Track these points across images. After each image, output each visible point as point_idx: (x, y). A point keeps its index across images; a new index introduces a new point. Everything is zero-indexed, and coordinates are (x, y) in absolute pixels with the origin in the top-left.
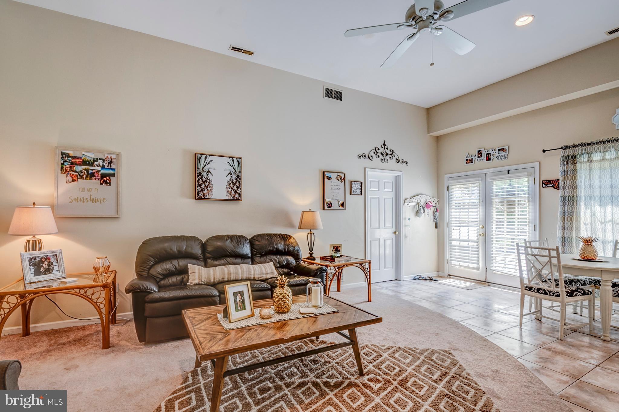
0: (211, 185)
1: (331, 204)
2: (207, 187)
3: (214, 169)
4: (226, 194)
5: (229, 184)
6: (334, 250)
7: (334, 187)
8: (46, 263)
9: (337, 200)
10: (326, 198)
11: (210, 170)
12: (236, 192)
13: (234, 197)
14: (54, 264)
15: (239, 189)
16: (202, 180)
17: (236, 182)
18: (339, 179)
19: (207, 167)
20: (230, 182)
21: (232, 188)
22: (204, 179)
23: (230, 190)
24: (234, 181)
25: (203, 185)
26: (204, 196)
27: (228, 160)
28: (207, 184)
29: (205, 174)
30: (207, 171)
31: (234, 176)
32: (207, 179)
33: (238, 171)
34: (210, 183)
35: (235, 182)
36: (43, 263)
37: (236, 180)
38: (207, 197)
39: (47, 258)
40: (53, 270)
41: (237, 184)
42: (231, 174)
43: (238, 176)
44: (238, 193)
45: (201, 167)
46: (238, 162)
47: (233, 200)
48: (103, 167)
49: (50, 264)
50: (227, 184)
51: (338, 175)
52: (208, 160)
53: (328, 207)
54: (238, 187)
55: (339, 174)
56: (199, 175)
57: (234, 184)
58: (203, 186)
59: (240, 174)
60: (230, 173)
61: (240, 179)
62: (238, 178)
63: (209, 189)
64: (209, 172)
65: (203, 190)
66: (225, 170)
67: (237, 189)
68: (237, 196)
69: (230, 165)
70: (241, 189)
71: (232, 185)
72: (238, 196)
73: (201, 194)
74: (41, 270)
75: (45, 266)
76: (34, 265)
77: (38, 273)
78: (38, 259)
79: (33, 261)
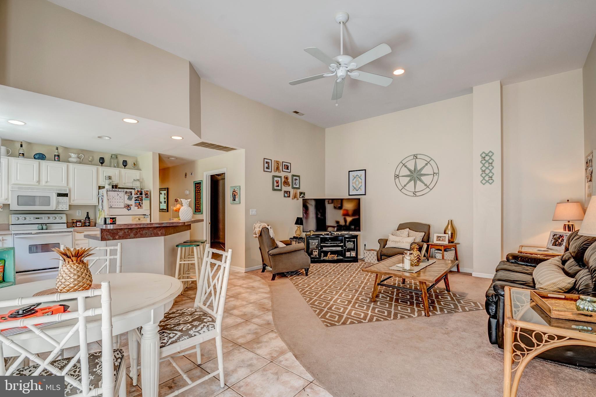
8: (561, 239)
14: (565, 241)
36: (559, 239)
39: (562, 237)
40: (562, 244)
74: (557, 243)
75: (560, 241)
76: (555, 239)
77: (555, 244)
78: (558, 236)
79: (555, 237)
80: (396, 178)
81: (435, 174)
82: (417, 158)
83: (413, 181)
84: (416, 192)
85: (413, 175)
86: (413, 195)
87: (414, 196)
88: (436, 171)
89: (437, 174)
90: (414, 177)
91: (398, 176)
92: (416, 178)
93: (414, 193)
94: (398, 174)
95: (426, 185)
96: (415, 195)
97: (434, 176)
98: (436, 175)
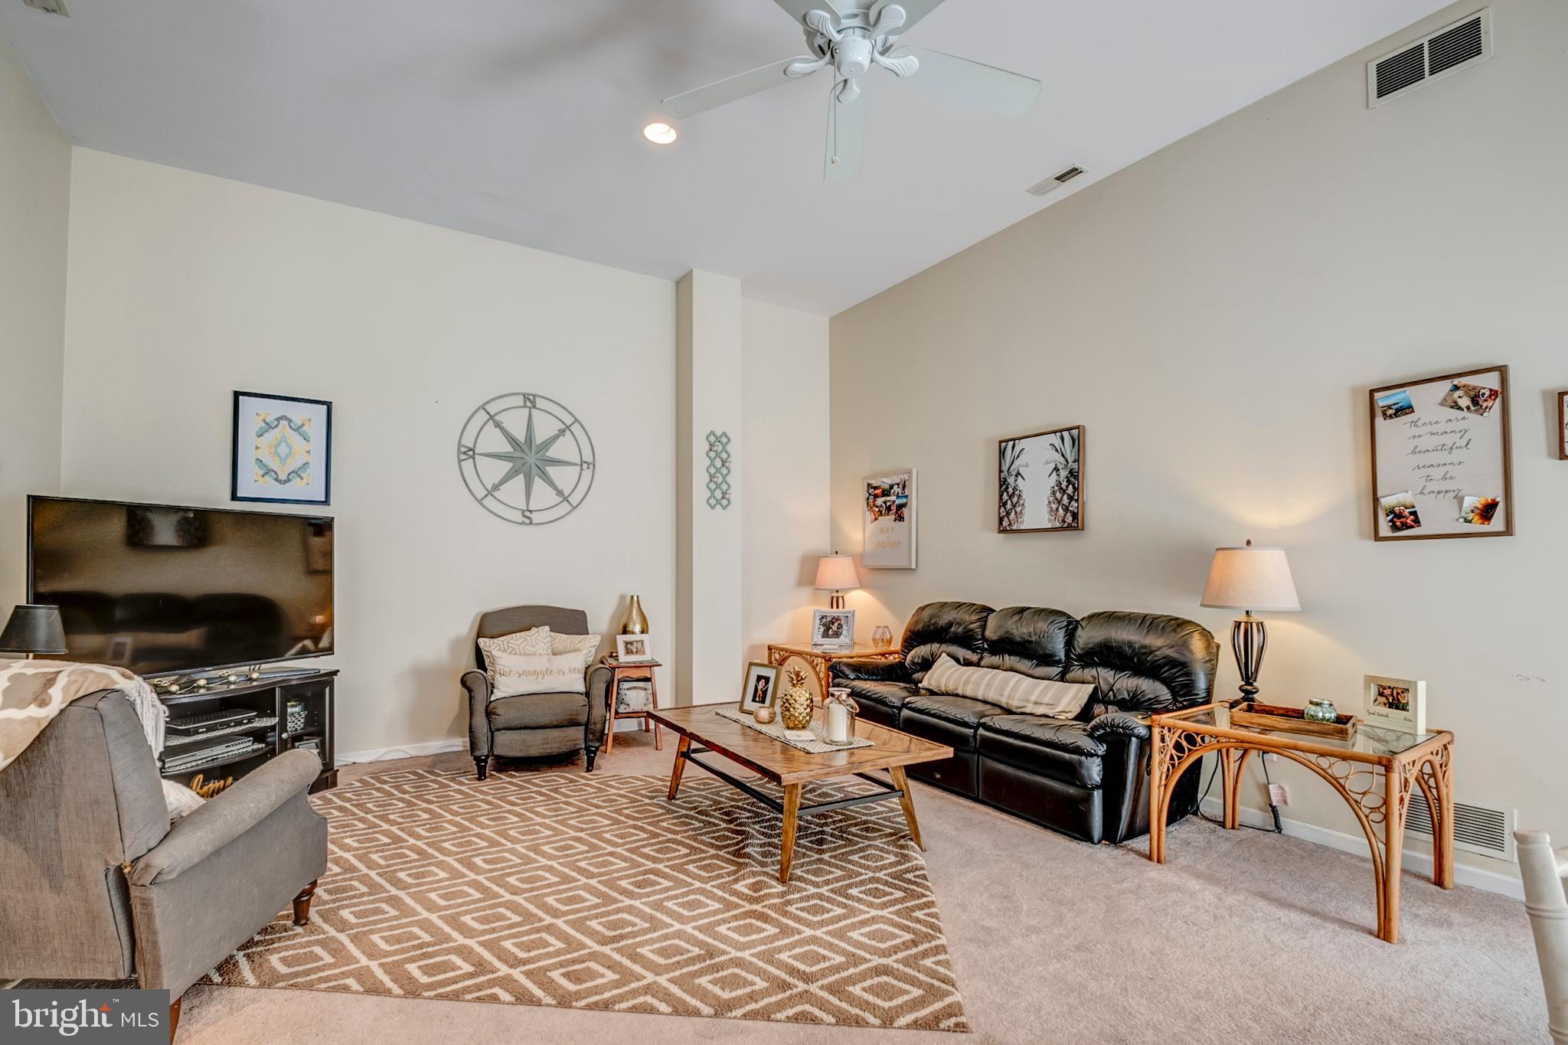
0: (1021, 502)
1: (1414, 513)
2: (1014, 506)
3: (1027, 465)
4: (1047, 516)
5: (1054, 493)
6: (1384, 699)
7: (1427, 442)
8: (836, 624)
9: (1451, 495)
10: (1379, 494)
11: (1021, 472)
12: (1066, 509)
13: (1064, 521)
14: (844, 627)
15: (1073, 503)
16: (1008, 493)
17: (1067, 487)
18: (1465, 402)
19: (1017, 463)
20: (1056, 488)
21: (1059, 502)
22: (1010, 490)
23: (1054, 506)
24: (1064, 484)
25: (1009, 502)
26: (1010, 525)
27: (1055, 439)
28: (1015, 499)
29: (1011, 480)
30: (1014, 473)
31: (1064, 473)
32: (1015, 489)
33: (1070, 459)
34: (1019, 496)
35: (1065, 488)
36: (833, 624)
37: (1069, 482)
38: (1014, 528)
39: (837, 619)
40: (841, 634)
41: (1070, 490)
42: (1058, 470)
43: (1071, 472)
44: (1071, 512)
45: (1005, 468)
46: (1072, 438)
47: (1061, 529)
48: (898, 497)
49: (840, 626)
50: (1049, 492)
51: (1456, 388)
52: (1017, 449)
53: (1395, 528)
54: (1071, 498)
55: (1456, 381)
56: (1003, 483)
57: (1064, 492)
58: (1009, 506)
59: (1075, 466)
60: (1056, 469)
61: (1076, 477)
62: (1072, 475)
63: (1018, 509)
64: (1018, 474)
65: (1008, 514)
66: (1047, 463)
67: (1069, 503)
68: (1069, 519)
69: (1057, 451)
70: (1077, 501)
71: (1058, 495)
72: (1071, 518)
73: (1005, 523)
74: (830, 632)
75: (835, 627)
76: (824, 625)
77: (825, 635)
78: (829, 619)
79: (824, 620)
80: (463, 457)
81: (585, 466)
82: (534, 407)
83: (522, 475)
84: (531, 511)
85: (523, 456)
86: (521, 519)
87: (523, 523)
88: (588, 457)
89: (591, 466)
90: (527, 465)
91: (471, 453)
92: (533, 466)
93: (527, 514)
94: (472, 447)
95: (560, 493)
96: (528, 521)
97: (582, 469)
98: (588, 468)
